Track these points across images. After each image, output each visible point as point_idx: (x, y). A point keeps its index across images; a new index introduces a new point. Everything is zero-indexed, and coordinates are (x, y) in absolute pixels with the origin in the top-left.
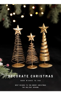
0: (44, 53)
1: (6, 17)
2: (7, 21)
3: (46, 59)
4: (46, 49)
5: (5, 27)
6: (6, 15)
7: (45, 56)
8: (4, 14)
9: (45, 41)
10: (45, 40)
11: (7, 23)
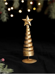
0: (28, 48)
1: (3, 11)
2: (4, 15)
3: (30, 54)
4: (30, 43)
5: (3, 20)
6: (3, 9)
7: (29, 51)
8: (2, 7)
9: (29, 35)
10: (29, 33)
11: (5, 16)
